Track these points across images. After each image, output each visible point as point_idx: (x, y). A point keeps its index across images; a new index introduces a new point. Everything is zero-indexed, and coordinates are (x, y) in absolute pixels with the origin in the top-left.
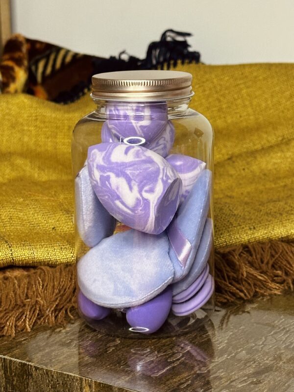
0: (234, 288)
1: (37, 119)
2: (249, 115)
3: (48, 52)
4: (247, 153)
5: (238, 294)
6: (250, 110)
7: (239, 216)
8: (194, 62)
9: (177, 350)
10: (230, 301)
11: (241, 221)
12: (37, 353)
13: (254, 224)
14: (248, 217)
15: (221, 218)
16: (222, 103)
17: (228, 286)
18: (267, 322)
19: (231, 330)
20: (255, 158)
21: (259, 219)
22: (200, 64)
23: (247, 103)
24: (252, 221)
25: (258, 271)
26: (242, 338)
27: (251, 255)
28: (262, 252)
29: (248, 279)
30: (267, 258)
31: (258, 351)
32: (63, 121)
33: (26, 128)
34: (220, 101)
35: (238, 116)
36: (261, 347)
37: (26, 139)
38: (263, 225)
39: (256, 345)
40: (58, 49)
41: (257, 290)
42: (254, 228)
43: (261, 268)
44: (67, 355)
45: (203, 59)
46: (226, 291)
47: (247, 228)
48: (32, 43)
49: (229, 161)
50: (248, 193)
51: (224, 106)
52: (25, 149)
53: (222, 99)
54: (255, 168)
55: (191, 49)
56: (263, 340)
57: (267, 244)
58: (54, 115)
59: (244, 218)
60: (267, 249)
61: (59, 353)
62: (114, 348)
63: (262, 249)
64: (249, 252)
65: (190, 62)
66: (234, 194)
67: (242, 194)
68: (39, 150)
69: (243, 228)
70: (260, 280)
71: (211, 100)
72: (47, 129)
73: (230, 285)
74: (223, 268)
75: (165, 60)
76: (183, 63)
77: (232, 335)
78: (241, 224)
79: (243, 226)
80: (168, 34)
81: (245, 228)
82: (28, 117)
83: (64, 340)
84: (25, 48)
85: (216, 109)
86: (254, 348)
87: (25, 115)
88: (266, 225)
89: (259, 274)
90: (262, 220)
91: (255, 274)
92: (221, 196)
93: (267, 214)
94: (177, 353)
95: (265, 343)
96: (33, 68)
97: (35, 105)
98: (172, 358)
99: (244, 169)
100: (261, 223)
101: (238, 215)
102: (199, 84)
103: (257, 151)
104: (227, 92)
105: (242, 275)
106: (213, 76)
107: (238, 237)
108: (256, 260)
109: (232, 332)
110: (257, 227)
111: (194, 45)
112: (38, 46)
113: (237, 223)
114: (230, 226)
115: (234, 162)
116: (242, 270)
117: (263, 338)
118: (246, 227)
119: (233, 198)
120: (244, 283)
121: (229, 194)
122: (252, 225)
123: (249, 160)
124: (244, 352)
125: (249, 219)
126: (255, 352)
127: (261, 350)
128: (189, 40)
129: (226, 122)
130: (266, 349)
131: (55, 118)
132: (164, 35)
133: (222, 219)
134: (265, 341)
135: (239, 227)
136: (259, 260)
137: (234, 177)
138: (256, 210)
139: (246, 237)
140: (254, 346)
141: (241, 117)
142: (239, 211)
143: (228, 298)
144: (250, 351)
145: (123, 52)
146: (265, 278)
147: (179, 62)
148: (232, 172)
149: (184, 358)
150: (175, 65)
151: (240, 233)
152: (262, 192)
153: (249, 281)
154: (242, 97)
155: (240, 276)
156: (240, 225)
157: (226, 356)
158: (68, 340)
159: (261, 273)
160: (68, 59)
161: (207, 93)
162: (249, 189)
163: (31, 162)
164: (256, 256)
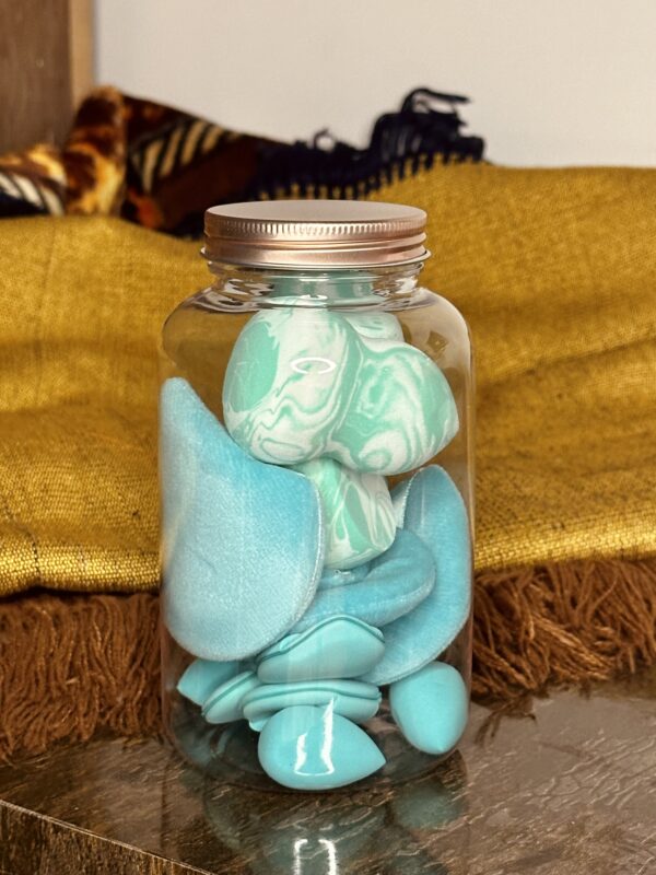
0: (506, 664)
1: (130, 272)
2: (580, 277)
3: (167, 127)
4: (571, 359)
5: (513, 677)
6: (583, 265)
7: (533, 499)
8: (469, 159)
9: (363, 800)
10: (494, 691)
11: (537, 509)
12: (64, 794)
13: (563, 518)
14: (552, 502)
15: (494, 504)
16: (525, 251)
17: (493, 658)
18: (567, 742)
19: (486, 758)
20: (587, 372)
21: (576, 507)
22: (483, 164)
23: (577, 251)
24: (560, 512)
25: (562, 626)
26: (506, 777)
27: (552, 589)
28: (576, 583)
29: (538, 642)
30: (584, 598)
31: (535, 809)
32: (185, 276)
33: (107, 289)
34: (520, 245)
35: (558, 278)
36: (543, 800)
37: (106, 312)
38: (583, 522)
39: (535, 795)
40: (185, 120)
41: (556, 668)
42: (563, 526)
43: (569, 619)
44: (127, 801)
45: (490, 153)
46: (489, 669)
47: (549, 526)
48: (136, 105)
49: (530, 378)
50: (565, 448)
51: (529, 256)
52: (103, 333)
53: (523, 239)
54: (584, 393)
55: (465, 132)
56: (552, 785)
57: (587, 564)
58: (167, 264)
59: (545, 505)
60: (586, 577)
61: (110, 797)
62: (228, 790)
63: (577, 575)
64: (548, 581)
65: (461, 160)
66: (533, 449)
67: (551, 449)
68: (132, 336)
69: (539, 525)
70: (565, 647)
71: (502, 240)
72: (153, 293)
73: (496, 656)
74: (487, 616)
75: (409, 153)
76: (446, 161)
77: (487, 769)
78: (534, 517)
79: (539, 521)
80: (419, 97)
81: (544, 527)
82: (112, 265)
83: (127, 765)
84: (120, 116)
85: (512, 261)
86: (529, 803)
87: (107, 264)
88: (589, 521)
89: (564, 632)
90: (583, 508)
91: (554, 634)
92: (505, 453)
93: (595, 496)
94: (362, 806)
95: (554, 793)
96: (136, 159)
97: (128, 242)
98: (349, 818)
99: (560, 396)
100: (578, 517)
101: (532, 495)
102: (477, 207)
103: (592, 356)
104: (535, 226)
105: (527, 633)
106: (508, 191)
107: (527, 545)
108: (561, 601)
109: (488, 762)
110: (570, 525)
111: (473, 122)
112: (148, 112)
113: (528, 513)
114: (511, 521)
115: (539, 380)
116: (528, 622)
117: (553, 780)
118: (545, 523)
119: (531, 458)
120: (529, 651)
121: (523, 449)
122: (559, 521)
123: (573, 375)
124: (506, 810)
125: (553, 507)
126: (530, 812)
127: (544, 808)
128: (463, 111)
129: (531, 289)
130: (554, 807)
131: (170, 270)
132: (409, 101)
133: (495, 508)
134: (555, 787)
135: (530, 523)
136: (568, 601)
137: (538, 413)
138: (573, 486)
139: (544, 546)
140: (529, 799)
141: (563, 280)
142: (535, 488)
143: (492, 683)
144: (520, 810)
145: (323, 133)
146: (576, 643)
147: (438, 157)
148: (535, 401)
149: (376, 818)
150: (429, 164)
151: (531, 535)
152: (593, 447)
153: (541, 649)
154: (567, 239)
155: (523, 636)
156: (533, 520)
157: (465, 818)
158: (134, 765)
159: (568, 630)
160: (210, 142)
161: (494, 226)
162: (566, 440)
163: (111, 364)
164: (562, 591)
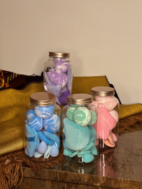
1: (16, 96)
3: (9, 74)
32: (24, 95)
33: (13, 98)
37: (14, 101)
40: (12, 73)
68: (18, 104)
72: (19, 98)
84: (2, 73)
87: (13, 95)
96: (6, 79)
112: (6, 72)
145: (34, 74)
160: (16, 76)
163: (19, 109)
